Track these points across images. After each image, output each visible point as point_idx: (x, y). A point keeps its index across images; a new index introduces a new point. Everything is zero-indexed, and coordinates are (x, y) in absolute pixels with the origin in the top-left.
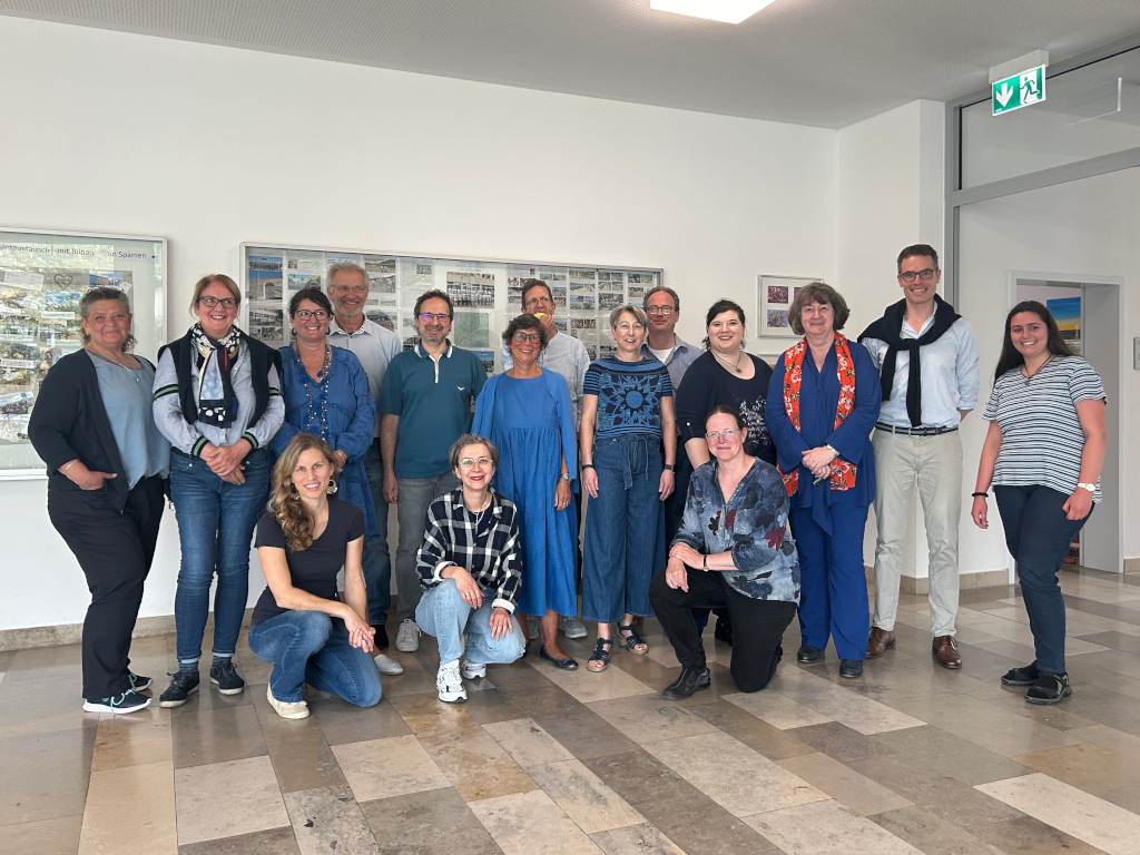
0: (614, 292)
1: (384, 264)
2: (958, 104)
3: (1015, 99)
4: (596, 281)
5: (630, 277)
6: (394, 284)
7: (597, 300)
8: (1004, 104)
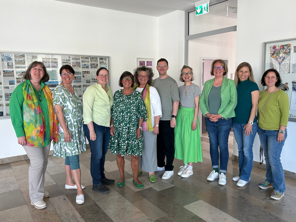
0: (95, 63)
1: (21, 56)
2: (188, 12)
3: (201, 12)
4: (89, 60)
5: (100, 59)
6: (25, 62)
7: (90, 65)
8: (199, 13)
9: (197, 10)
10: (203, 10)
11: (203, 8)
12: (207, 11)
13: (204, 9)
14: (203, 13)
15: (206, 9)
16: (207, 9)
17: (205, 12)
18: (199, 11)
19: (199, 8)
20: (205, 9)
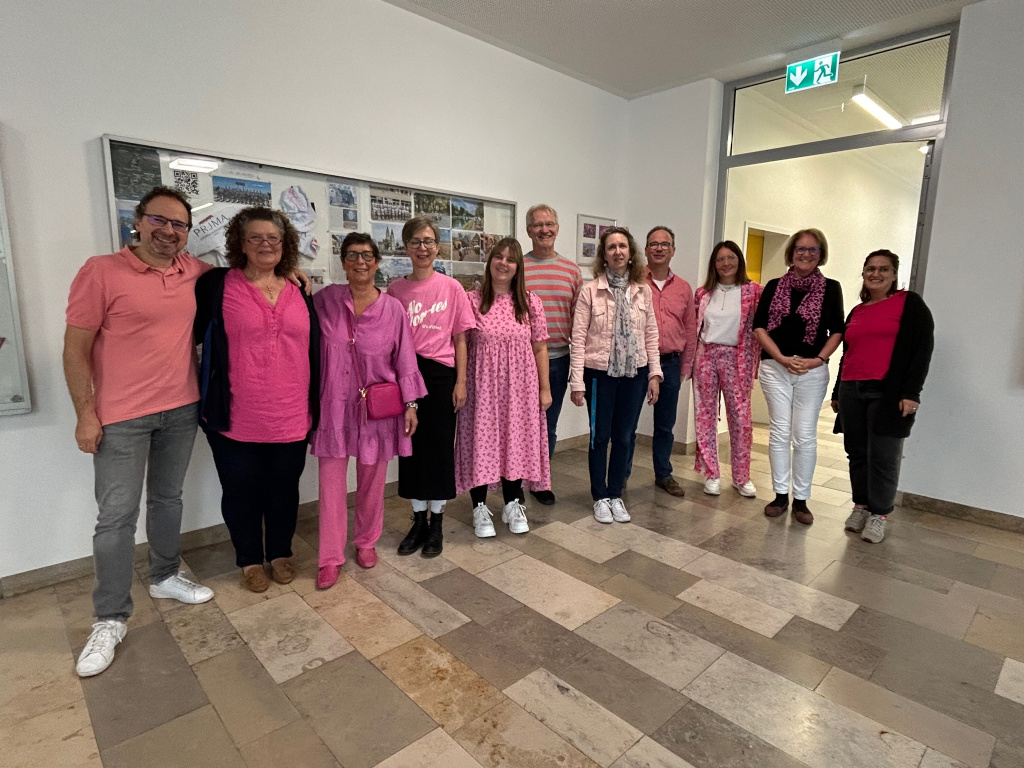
3: (808, 80)
8: (797, 84)
9: (792, 75)
10: (816, 75)
11: (817, 66)
12: (833, 78)
13: (820, 71)
14: (815, 85)
15: (828, 71)
16: (833, 70)
17: (826, 81)
18: (797, 79)
19: (799, 70)
20: (824, 71)
